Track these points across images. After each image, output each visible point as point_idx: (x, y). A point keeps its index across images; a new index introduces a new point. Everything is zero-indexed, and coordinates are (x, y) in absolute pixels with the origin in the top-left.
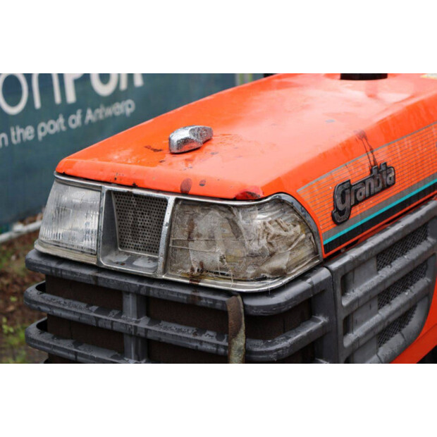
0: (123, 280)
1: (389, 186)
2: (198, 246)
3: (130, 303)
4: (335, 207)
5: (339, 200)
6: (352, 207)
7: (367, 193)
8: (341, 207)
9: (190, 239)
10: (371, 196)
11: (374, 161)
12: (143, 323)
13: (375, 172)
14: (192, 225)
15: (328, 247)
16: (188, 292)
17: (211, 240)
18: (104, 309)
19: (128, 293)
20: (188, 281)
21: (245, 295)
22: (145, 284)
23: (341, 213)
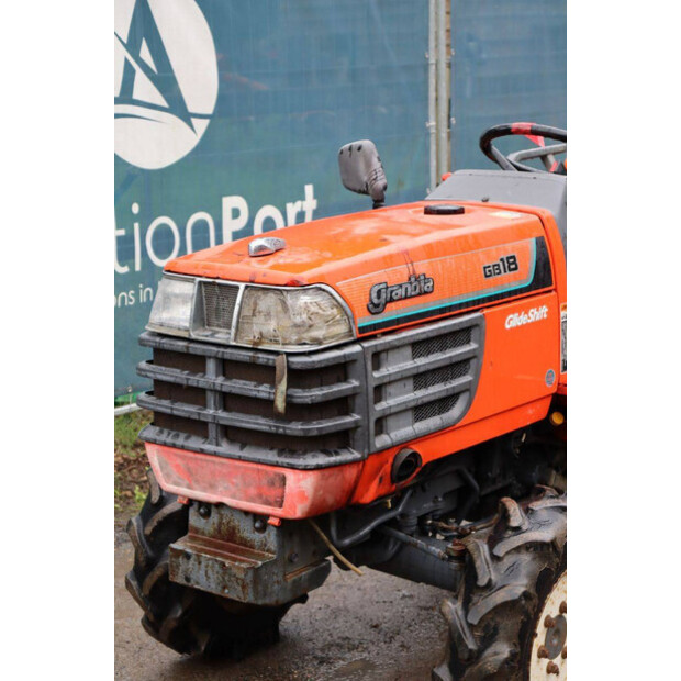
0: (205, 347)
1: (426, 293)
2: (259, 319)
3: (211, 365)
4: (371, 300)
5: (374, 295)
6: (387, 303)
7: (404, 294)
8: (376, 301)
9: (254, 315)
10: (406, 298)
11: (414, 271)
12: (220, 380)
13: (413, 279)
14: (256, 304)
15: (362, 330)
16: (251, 354)
17: (268, 315)
18: (194, 372)
19: (210, 357)
20: (250, 346)
21: (289, 354)
22: (222, 350)
23: (376, 306)
